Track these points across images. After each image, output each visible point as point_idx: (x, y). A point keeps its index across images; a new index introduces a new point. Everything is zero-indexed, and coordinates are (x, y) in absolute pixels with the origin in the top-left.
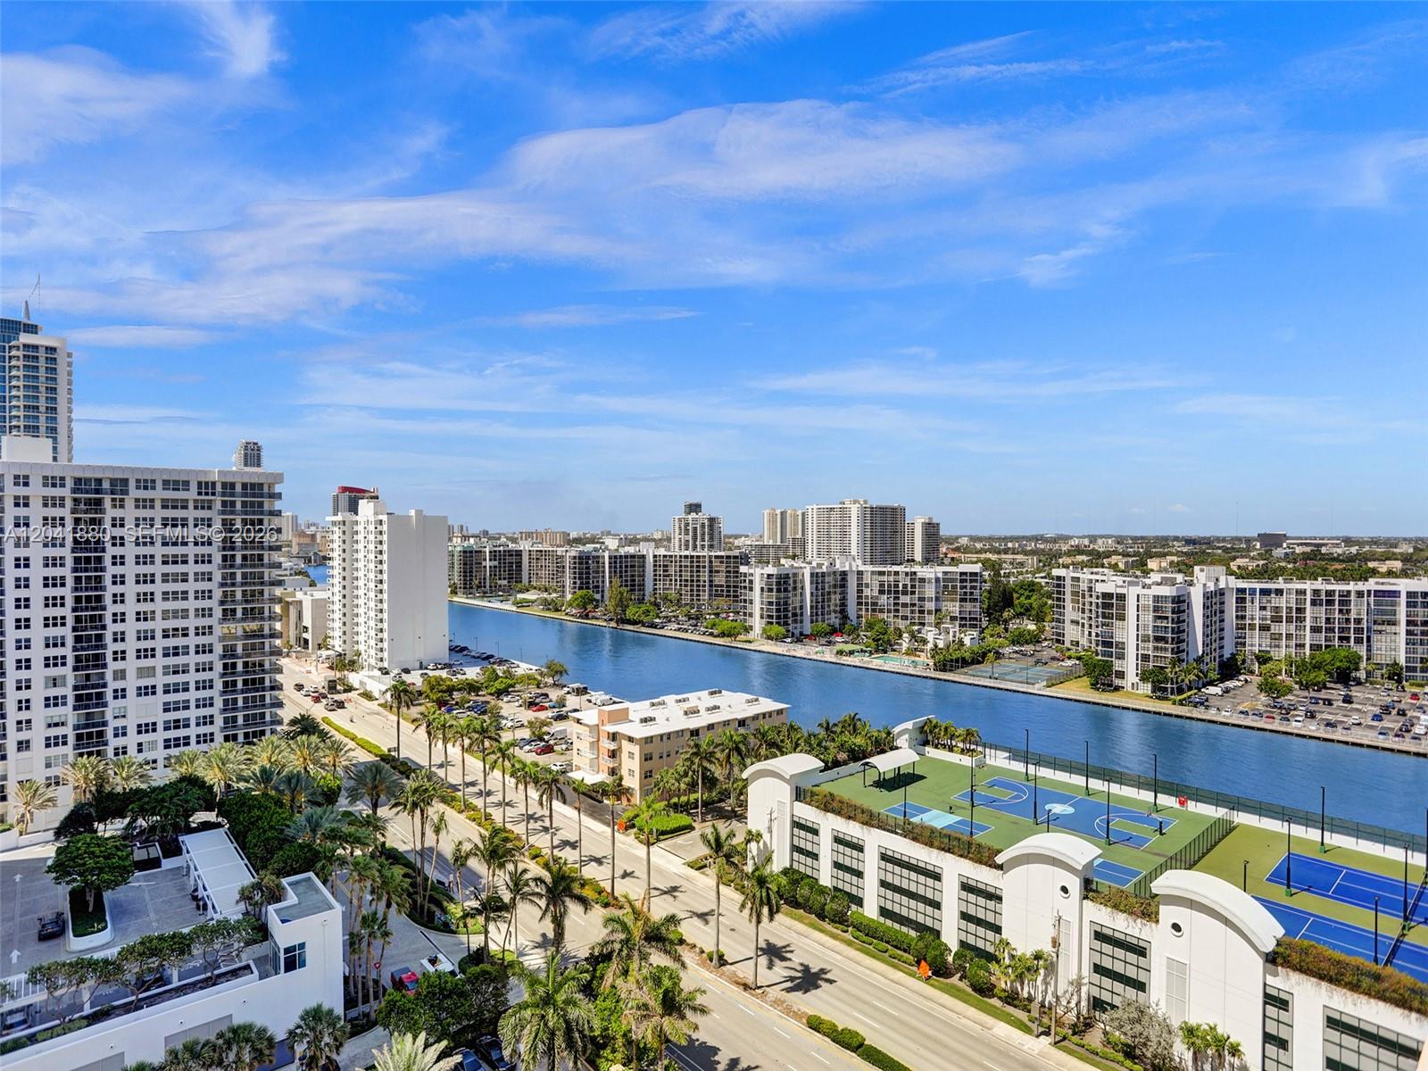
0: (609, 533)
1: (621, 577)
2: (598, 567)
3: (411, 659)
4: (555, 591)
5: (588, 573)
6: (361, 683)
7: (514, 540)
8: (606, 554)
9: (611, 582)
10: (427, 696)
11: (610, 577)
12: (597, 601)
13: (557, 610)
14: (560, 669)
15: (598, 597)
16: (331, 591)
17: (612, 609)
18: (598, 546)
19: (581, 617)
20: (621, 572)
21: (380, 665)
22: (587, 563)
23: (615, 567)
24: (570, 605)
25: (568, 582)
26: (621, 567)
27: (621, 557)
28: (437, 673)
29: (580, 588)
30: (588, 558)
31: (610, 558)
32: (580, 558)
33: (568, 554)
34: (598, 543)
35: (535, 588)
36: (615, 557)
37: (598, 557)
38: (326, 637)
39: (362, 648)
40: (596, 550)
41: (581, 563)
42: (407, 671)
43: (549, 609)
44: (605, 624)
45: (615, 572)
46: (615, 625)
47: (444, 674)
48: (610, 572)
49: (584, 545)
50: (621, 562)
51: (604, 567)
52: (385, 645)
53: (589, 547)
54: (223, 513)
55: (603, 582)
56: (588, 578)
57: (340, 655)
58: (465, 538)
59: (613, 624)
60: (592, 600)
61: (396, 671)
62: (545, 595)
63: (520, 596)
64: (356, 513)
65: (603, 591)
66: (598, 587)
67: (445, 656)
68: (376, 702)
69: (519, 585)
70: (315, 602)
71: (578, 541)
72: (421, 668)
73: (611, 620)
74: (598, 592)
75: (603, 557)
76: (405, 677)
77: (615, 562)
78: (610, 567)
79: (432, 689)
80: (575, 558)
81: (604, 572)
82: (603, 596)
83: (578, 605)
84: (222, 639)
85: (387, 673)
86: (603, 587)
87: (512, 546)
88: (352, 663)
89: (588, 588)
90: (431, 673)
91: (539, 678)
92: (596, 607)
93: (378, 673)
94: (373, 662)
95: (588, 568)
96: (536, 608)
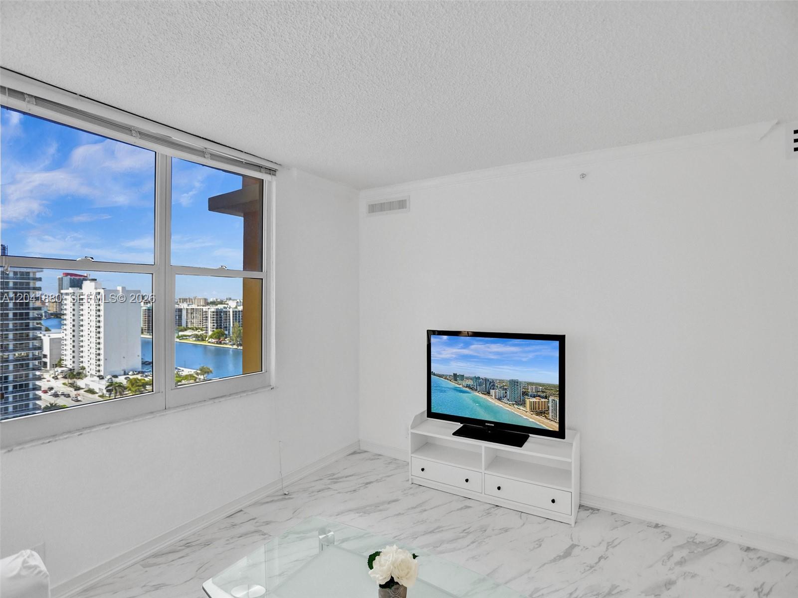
0: (230, 299)
1: (239, 322)
2: (227, 317)
3: (118, 370)
4: (202, 330)
5: (221, 320)
6: (86, 385)
7: (178, 303)
8: (231, 310)
9: (233, 325)
10: (130, 390)
11: (233, 322)
12: (226, 335)
13: (203, 340)
14: (208, 370)
15: (227, 332)
16: (66, 334)
17: (234, 338)
18: (226, 306)
19: (217, 343)
20: (239, 319)
21: (98, 374)
22: (220, 315)
23: (236, 317)
24: (211, 337)
25: (210, 325)
26: (239, 317)
27: (239, 311)
28: (135, 377)
29: (217, 328)
30: (221, 312)
31: (233, 312)
32: (217, 312)
33: (210, 310)
34: (224, 304)
35: (190, 329)
36: (236, 311)
37: (227, 312)
38: (61, 360)
39: (85, 365)
40: (225, 308)
41: (217, 315)
42: (116, 376)
43: (198, 340)
44: (231, 347)
45: (236, 319)
46: (236, 347)
47: (139, 377)
48: (233, 319)
49: (217, 305)
50: (239, 314)
51: (229, 317)
52: (102, 363)
53: (220, 307)
55: (229, 325)
56: (221, 323)
57: (71, 370)
59: (235, 347)
60: (223, 334)
61: (109, 377)
62: (196, 332)
63: (181, 333)
64: (82, 289)
65: (229, 330)
66: (226, 327)
67: (139, 366)
68: (97, 395)
69: (181, 328)
70: (52, 340)
71: (213, 303)
72: (125, 374)
73: (234, 344)
74: (226, 330)
75: (229, 312)
76: (115, 380)
77: (236, 314)
78: (233, 317)
79: (132, 385)
80: (214, 312)
81: (229, 319)
82: (229, 332)
83: (216, 337)
85: (103, 378)
86: (229, 327)
87: (176, 306)
88: (79, 374)
89: (221, 328)
90: (131, 377)
91: (196, 376)
92: (226, 338)
93: (97, 379)
94: (94, 372)
95: (221, 317)
96: (191, 340)
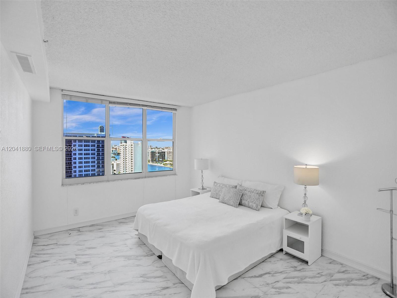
7: (163, 149)
16: (120, 161)
35: (168, 161)
54: (97, 143)
58: (152, 149)
62: (171, 162)
63: (165, 163)
64: (126, 143)
69: (165, 160)
70: (117, 164)
84: (97, 172)
87: (163, 151)
96: (169, 166)
